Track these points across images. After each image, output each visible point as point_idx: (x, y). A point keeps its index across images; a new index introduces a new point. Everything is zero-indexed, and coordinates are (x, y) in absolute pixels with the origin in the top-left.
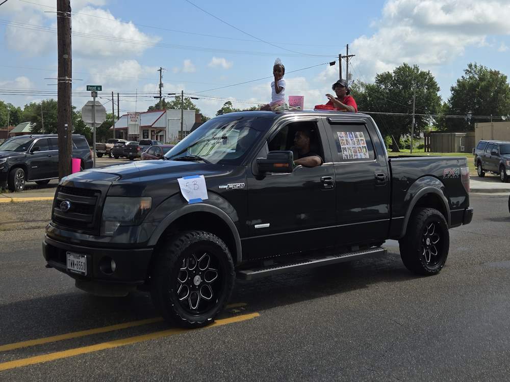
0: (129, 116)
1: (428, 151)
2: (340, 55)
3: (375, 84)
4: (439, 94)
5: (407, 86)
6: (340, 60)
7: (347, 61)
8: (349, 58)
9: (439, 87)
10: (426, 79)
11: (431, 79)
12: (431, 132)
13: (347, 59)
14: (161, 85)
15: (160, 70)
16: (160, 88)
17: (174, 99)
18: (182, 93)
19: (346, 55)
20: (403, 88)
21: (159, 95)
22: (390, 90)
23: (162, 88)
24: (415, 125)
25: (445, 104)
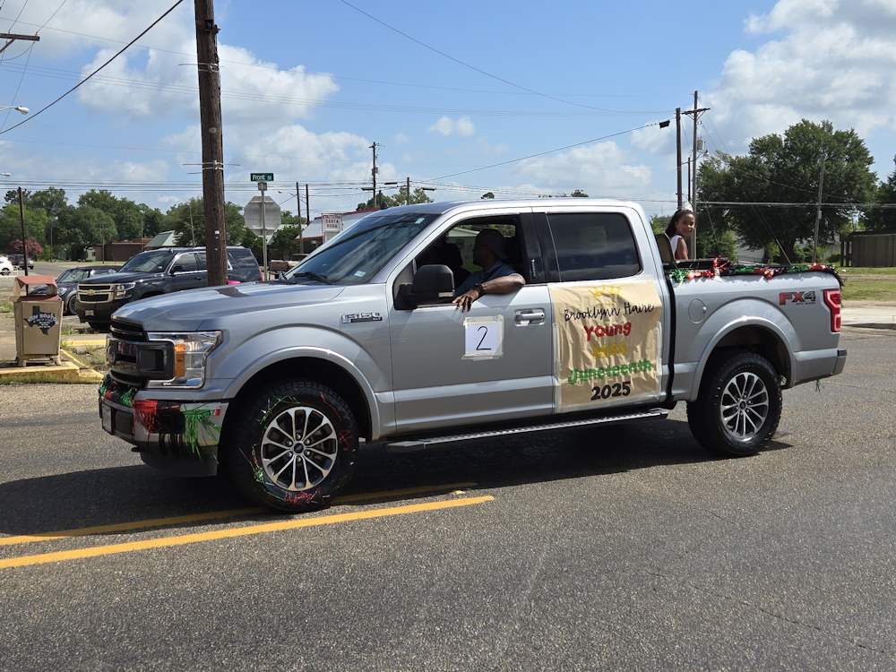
0: (324, 220)
1: (847, 266)
2: (678, 111)
3: (749, 155)
4: (872, 169)
5: (808, 157)
6: (678, 119)
7: (695, 120)
8: (699, 114)
9: (872, 158)
10: (846, 143)
11: (857, 143)
12: (855, 233)
13: (696, 116)
14: (375, 171)
15: (373, 147)
16: (374, 174)
17: (397, 192)
18: (408, 182)
19: (693, 109)
20: (802, 161)
21: (372, 186)
22: (777, 165)
23: (376, 175)
24: (822, 221)
25: (884, 185)
